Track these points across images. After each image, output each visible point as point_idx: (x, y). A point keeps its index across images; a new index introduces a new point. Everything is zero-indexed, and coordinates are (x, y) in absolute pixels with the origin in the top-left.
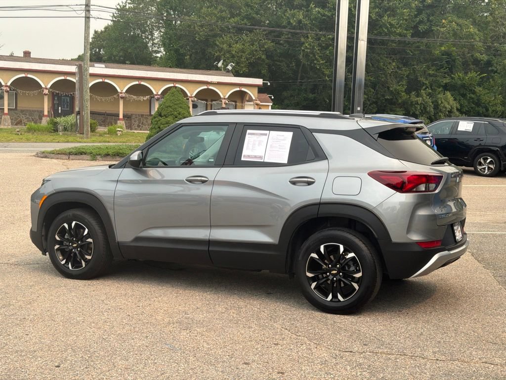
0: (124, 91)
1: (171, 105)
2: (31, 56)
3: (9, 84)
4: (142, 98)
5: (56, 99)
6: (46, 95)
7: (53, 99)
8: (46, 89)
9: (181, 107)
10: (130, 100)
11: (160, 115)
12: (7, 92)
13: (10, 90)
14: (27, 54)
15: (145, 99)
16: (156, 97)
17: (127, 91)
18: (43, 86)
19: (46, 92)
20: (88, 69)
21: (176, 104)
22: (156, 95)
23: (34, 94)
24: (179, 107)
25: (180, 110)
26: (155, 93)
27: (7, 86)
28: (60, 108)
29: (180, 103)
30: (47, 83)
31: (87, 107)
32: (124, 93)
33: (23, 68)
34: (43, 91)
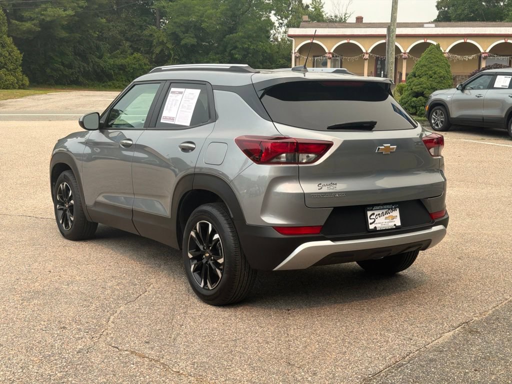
0: (447, 51)
1: (426, 64)
2: (363, 22)
3: (332, 51)
4: (467, 58)
5: (379, 63)
6: (366, 59)
7: (376, 64)
8: (367, 53)
9: (437, 66)
10: (453, 60)
11: (415, 76)
12: (330, 58)
13: (333, 56)
14: (359, 19)
15: (470, 58)
16: (483, 55)
17: (451, 51)
18: (364, 51)
19: (367, 56)
20: (394, 30)
21: (432, 63)
22: (483, 53)
23: (354, 60)
24: (435, 65)
25: (436, 69)
26: (482, 51)
27: (330, 53)
28: (382, 72)
29: (437, 61)
30: (367, 48)
31: (391, 70)
32: (447, 53)
33: (345, 34)
34: (364, 56)
